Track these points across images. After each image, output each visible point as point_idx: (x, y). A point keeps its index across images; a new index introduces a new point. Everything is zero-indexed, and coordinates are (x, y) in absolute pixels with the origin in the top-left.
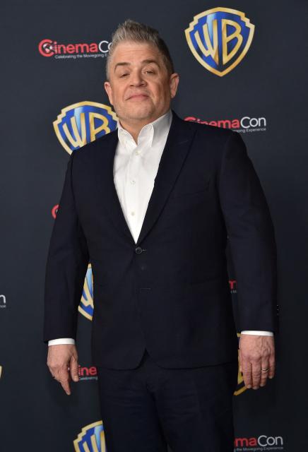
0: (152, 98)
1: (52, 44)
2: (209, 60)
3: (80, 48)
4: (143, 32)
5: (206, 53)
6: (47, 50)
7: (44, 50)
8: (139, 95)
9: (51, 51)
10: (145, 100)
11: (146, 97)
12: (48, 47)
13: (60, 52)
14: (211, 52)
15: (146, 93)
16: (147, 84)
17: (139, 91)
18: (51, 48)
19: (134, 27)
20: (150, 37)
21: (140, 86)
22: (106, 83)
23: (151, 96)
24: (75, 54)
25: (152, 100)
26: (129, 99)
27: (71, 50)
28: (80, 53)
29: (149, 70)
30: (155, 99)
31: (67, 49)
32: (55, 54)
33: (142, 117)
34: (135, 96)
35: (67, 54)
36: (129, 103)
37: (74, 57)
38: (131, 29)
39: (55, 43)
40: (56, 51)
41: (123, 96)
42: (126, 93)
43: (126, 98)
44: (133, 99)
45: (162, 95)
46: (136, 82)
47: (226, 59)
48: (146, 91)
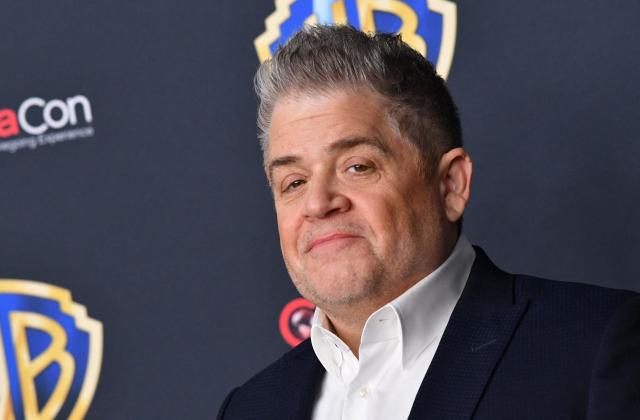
0: (372, 240)
10: (349, 245)
11: (352, 237)
16: (349, 205)
21: (328, 214)
23: (367, 234)
25: (370, 247)
26: (312, 247)
29: (356, 161)
30: (379, 242)
34: (320, 242)
42: (301, 234)
43: (301, 247)
48: (351, 224)
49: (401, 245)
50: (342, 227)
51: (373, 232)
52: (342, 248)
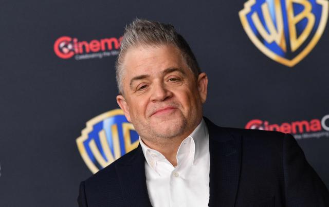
0: (182, 110)
1: (72, 42)
2: (273, 46)
3: (106, 44)
4: (157, 32)
5: (269, 39)
6: (65, 50)
7: (61, 50)
8: (166, 109)
9: (70, 51)
10: (174, 112)
11: (174, 109)
12: (66, 46)
13: (81, 51)
14: (276, 36)
15: (173, 105)
16: (173, 95)
17: (164, 105)
18: (70, 47)
19: (146, 27)
20: (167, 36)
21: (166, 99)
22: (119, 97)
23: (180, 108)
24: (100, 51)
25: (181, 113)
26: (154, 114)
27: (95, 48)
28: (107, 50)
30: (185, 110)
31: (90, 46)
32: (75, 55)
33: (172, 134)
34: (161, 111)
35: (91, 52)
36: (154, 119)
37: (100, 56)
38: (143, 29)
39: (75, 40)
40: (76, 50)
41: (145, 113)
42: (148, 108)
43: (148, 114)
44: (158, 115)
45: (192, 104)
46: (159, 95)
47: (295, 44)
48: (174, 103)
49: (193, 112)
50: (171, 104)
51: (183, 106)
52: (172, 114)
